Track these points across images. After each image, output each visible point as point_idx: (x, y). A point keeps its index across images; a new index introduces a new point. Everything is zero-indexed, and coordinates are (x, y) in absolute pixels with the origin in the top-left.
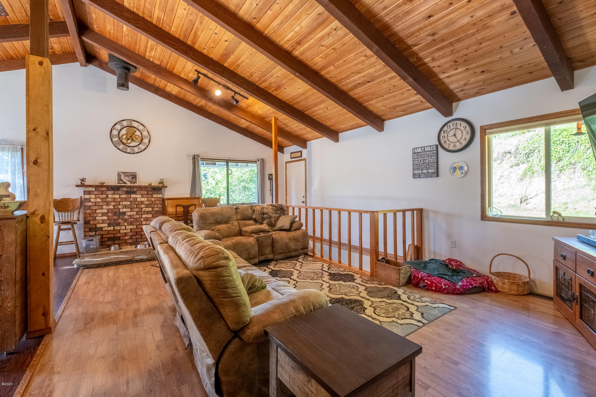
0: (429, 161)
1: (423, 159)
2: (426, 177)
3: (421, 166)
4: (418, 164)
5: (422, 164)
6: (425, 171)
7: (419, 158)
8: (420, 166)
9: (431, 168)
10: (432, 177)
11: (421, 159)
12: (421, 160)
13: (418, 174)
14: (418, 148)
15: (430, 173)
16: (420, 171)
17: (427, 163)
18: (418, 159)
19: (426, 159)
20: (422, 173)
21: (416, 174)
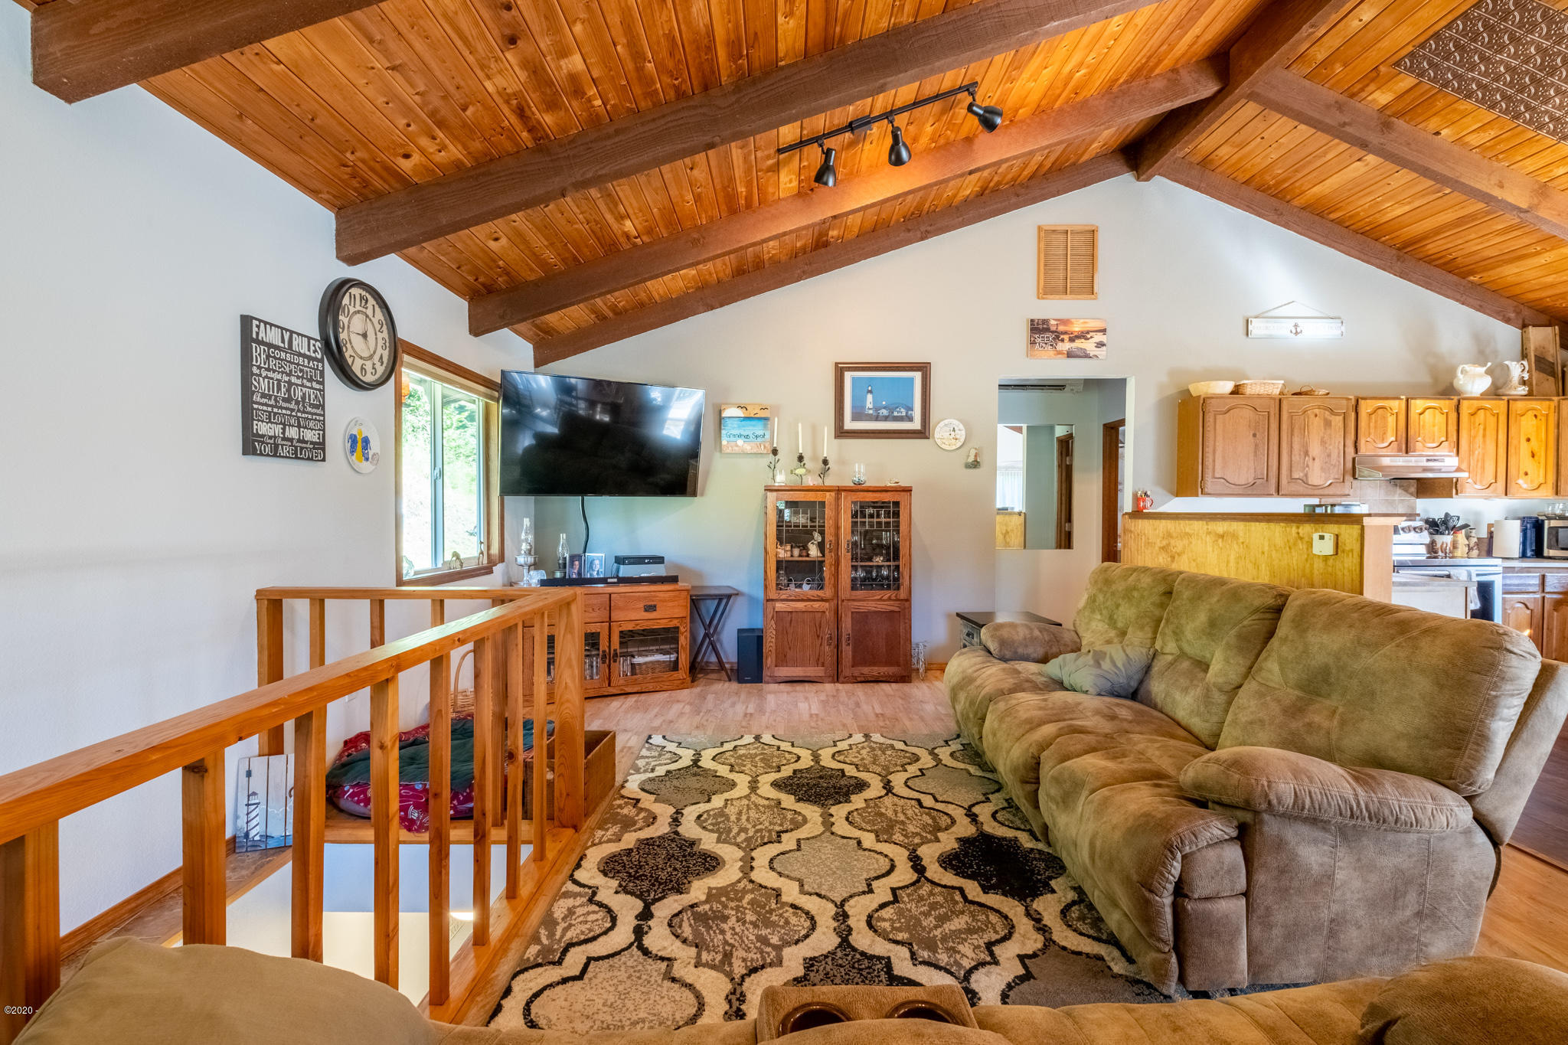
0: (304, 394)
1: (287, 379)
2: (297, 458)
3: (281, 408)
4: (269, 397)
5: (284, 400)
6: (292, 433)
7: (274, 371)
8: (276, 407)
9: (311, 424)
10: (312, 459)
11: (279, 377)
12: (279, 381)
13: (270, 438)
14: (271, 325)
15: (306, 442)
16: (278, 429)
17: (297, 403)
18: (270, 374)
19: (297, 385)
20: (284, 439)
21: (263, 436)
